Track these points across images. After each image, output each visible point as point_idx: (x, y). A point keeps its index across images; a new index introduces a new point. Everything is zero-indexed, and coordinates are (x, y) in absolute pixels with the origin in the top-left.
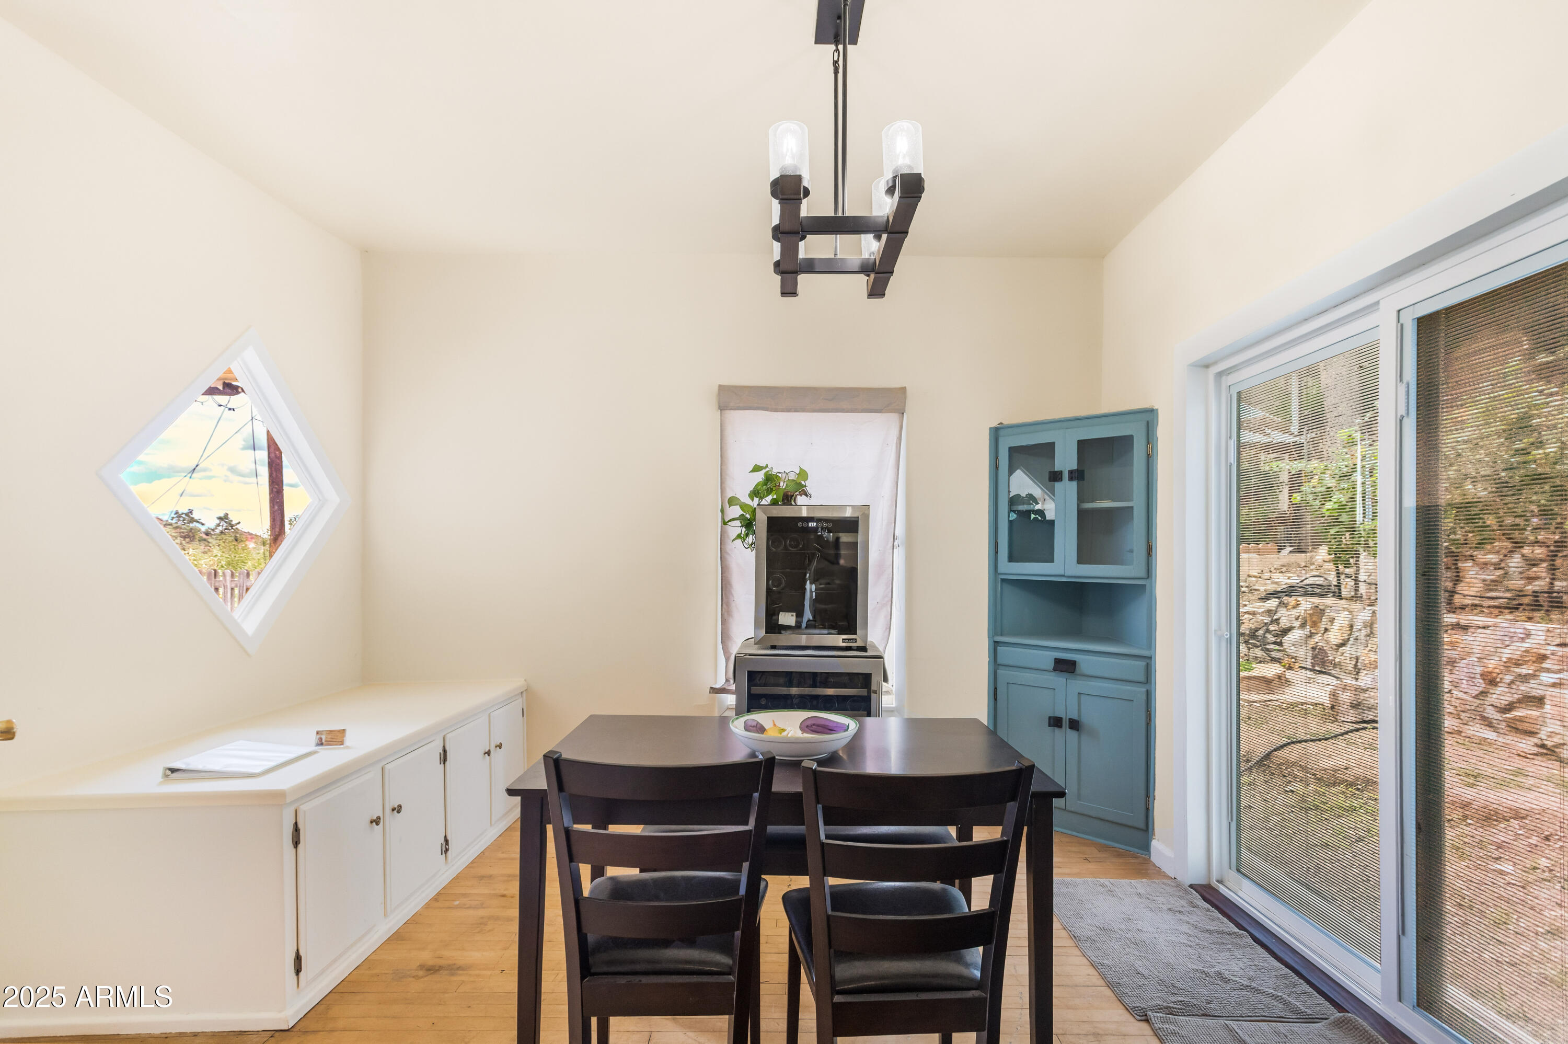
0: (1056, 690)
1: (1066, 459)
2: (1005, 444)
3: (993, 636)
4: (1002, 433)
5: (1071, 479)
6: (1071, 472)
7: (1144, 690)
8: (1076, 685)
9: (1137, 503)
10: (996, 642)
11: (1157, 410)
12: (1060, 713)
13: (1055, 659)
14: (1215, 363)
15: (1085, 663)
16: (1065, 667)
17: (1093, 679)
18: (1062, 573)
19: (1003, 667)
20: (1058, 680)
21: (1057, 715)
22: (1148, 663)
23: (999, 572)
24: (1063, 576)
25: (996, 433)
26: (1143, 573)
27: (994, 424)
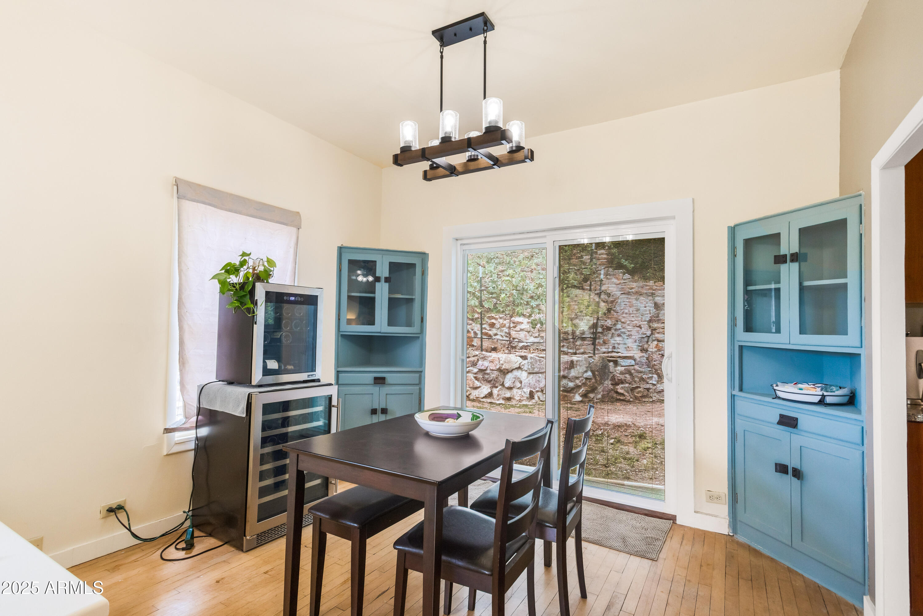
0: (373, 395)
1: (383, 270)
2: (346, 258)
3: (337, 368)
4: (343, 250)
5: (386, 282)
6: (386, 278)
7: (418, 388)
8: (385, 390)
9: (417, 296)
10: (338, 372)
11: (428, 254)
12: (376, 406)
13: (375, 378)
14: (461, 239)
15: (390, 378)
16: (380, 381)
17: (394, 386)
18: (379, 331)
19: (341, 386)
20: (375, 389)
21: (374, 407)
22: (420, 375)
23: (340, 330)
24: (380, 333)
25: (341, 250)
26: (419, 331)
27: (340, 245)
